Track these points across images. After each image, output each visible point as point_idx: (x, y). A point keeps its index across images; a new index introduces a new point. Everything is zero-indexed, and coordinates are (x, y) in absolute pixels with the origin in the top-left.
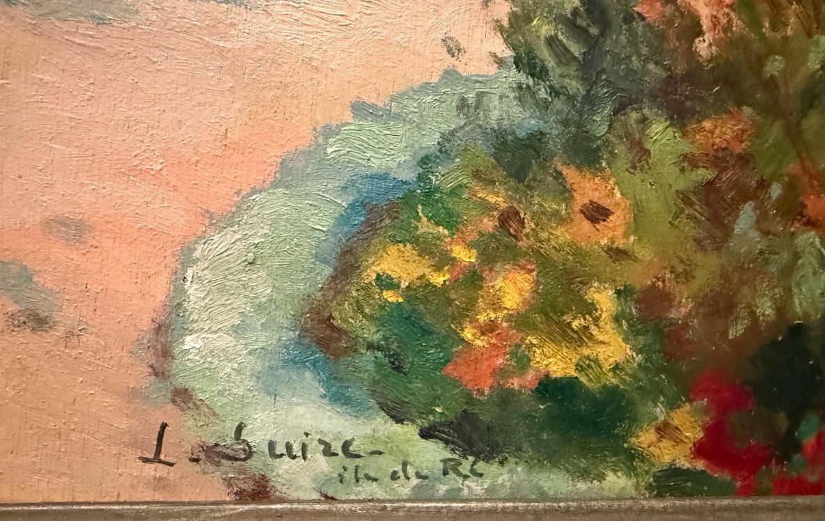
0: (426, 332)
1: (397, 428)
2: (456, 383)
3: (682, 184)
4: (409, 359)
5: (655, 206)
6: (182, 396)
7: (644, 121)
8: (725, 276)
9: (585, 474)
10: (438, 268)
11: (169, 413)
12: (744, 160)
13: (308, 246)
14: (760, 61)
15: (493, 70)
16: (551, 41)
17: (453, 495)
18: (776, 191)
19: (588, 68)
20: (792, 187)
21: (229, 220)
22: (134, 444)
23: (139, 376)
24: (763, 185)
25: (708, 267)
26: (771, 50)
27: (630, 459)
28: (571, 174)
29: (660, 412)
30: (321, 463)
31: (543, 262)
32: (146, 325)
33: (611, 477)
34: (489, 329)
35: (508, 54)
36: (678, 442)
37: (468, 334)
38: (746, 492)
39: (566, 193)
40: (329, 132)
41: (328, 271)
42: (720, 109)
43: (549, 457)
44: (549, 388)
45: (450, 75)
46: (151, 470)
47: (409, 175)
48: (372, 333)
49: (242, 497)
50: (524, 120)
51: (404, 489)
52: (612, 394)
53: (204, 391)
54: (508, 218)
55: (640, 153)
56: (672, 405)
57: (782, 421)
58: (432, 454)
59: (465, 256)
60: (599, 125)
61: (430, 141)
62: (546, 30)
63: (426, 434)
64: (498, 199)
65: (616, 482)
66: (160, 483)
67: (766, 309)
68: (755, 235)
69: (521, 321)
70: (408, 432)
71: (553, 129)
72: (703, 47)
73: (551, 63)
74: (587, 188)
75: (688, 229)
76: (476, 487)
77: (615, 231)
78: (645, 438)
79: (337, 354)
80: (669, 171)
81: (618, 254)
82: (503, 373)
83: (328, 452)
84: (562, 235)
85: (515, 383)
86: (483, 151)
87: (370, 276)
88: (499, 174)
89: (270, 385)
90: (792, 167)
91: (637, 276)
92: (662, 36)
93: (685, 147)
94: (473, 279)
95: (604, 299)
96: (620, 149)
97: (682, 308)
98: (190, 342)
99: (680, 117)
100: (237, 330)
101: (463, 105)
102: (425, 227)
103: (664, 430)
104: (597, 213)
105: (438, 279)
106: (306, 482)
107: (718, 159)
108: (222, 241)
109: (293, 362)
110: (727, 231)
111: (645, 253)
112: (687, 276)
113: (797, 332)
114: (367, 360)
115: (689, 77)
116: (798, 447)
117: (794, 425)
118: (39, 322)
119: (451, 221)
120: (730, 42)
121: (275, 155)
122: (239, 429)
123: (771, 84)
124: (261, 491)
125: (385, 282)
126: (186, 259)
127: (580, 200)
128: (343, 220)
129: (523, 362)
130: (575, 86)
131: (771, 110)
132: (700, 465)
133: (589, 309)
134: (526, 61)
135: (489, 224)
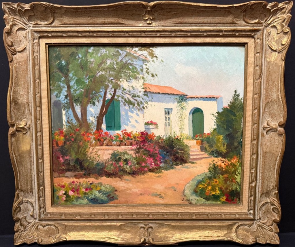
0: (203, 191)
1: (201, 198)
2: (205, 195)
3: (223, 180)
4: (202, 193)
5: (221, 181)
6: (185, 196)
7: (219, 175)
8: (227, 186)
9: (216, 202)
10: (204, 186)
11: (184, 197)
12: (228, 178)
13: (194, 185)
14: (228, 170)
15: (207, 172)
16: (212, 170)
17: (206, 203)
18: (230, 180)
19: (215, 172)
20: (232, 179)
21: (189, 183)
22: (182, 199)
23: (182, 195)
24: (229, 179)
25: (225, 186)
26: (229, 170)
27: (220, 201)
28: (214, 179)
29: (222, 197)
30: (195, 201)
31: (212, 186)
32: (182, 191)
33: (218, 202)
34: (208, 191)
35: (209, 171)
36: (224, 199)
37: (206, 191)
38: (230, 203)
39: (214, 180)
40: (196, 177)
41: (196, 187)
42: (225, 174)
43: (213, 200)
44: (213, 195)
45: (204, 173)
46: (183, 201)
47: (202, 180)
48: (199, 191)
49: (189, 203)
50: (210, 175)
51: (202, 203)
52: (218, 195)
53: (187, 196)
54: (209, 182)
55: (219, 177)
56: (223, 196)
57: (233, 198)
58: (204, 200)
59: (206, 185)
60: (216, 175)
61: (203, 177)
62: (211, 169)
63: (203, 199)
64: (208, 181)
65: (219, 202)
66: (183, 202)
67: (230, 189)
68: (229, 183)
69: (211, 190)
70: (202, 198)
71: (212, 176)
72: (224, 170)
73: (212, 171)
74: (215, 180)
75: (224, 183)
76: (207, 203)
77: (218, 183)
78: (221, 199)
79: (197, 193)
80: (222, 179)
81: (218, 185)
82: (209, 194)
83: (196, 200)
84: (213, 184)
85: (210, 195)
86: (207, 178)
87: (199, 187)
88: (208, 179)
89: (191, 195)
90: (232, 178)
91: (220, 187)
92: (220, 169)
93: (223, 177)
94: (207, 187)
95: (217, 188)
96: (218, 177)
97: (223, 189)
98: (186, 192)
99: (222, 175)
100: (189, 191)
101: (205, 175)
102: (203, 183)
103: (223, 198)
104: (216, 182)
105: (204, 187)
106: (194, 202)
107: (226, 177)
108: (188, 185)
109: (193, 193)
110: (227, 183)
111: (220, 185)
112: (224, 186)
113: (233, 190)
114: (199, 193)
115: (223, 172)
116: (234, 200)
117: (234, 198)
118: (175, 191)
119: (205, 183)
120: (226, 169)
121: (192, 178)
122: (189, 198)
123: (229, 172)
124: (191, 203)
125: (200, 187)
126: (185, 186)
127: (215, 181)
128: (197, 183)
129: (211, 193)
130: (214, 173)
131: (229, 174)
132: (226, 201)
133: (216, 189)
134: (210, 171)
135: (208, 183)
